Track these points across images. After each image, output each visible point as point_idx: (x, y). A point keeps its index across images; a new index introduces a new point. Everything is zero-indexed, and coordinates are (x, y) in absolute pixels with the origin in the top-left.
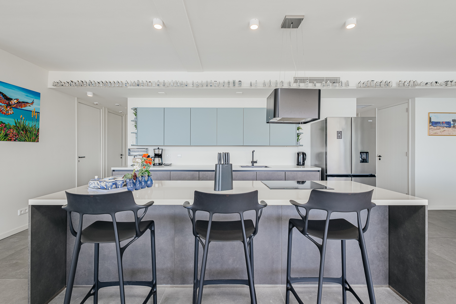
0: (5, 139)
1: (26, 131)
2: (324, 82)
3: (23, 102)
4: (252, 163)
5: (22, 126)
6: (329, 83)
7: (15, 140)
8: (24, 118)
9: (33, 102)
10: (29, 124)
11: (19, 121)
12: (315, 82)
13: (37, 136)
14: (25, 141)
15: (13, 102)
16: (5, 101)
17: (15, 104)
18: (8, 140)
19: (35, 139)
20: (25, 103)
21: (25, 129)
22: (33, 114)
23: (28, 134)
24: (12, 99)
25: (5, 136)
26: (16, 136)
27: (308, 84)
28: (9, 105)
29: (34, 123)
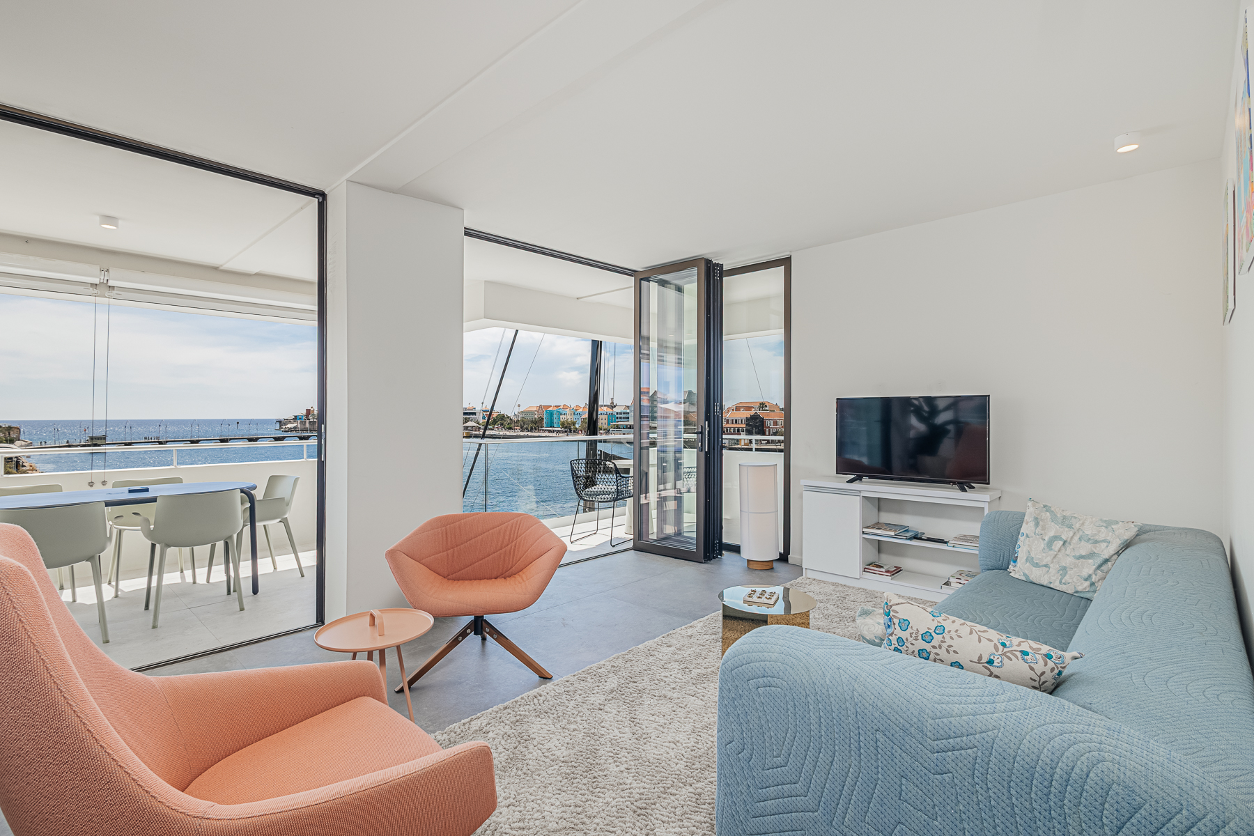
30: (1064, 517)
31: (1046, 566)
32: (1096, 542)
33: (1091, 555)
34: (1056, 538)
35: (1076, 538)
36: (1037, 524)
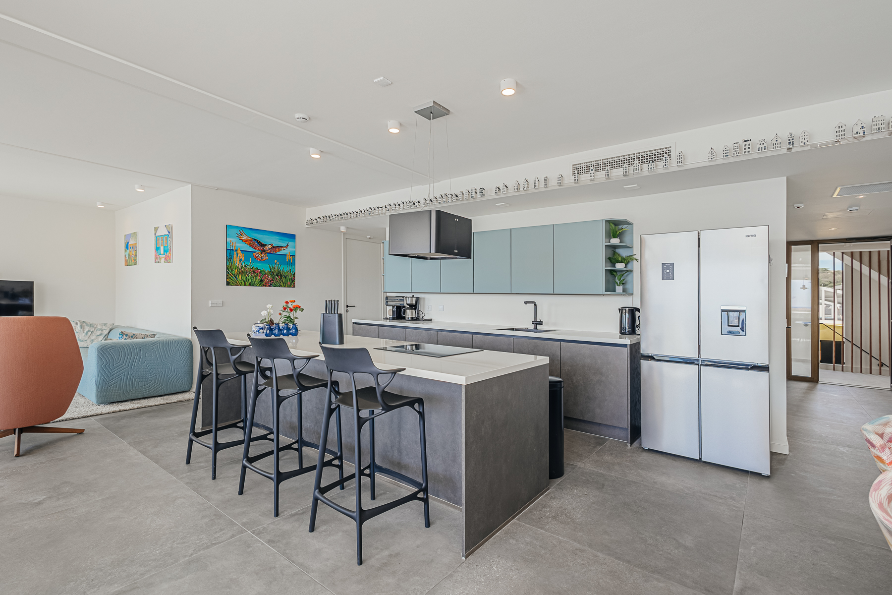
0: (260, 284)
1: (281, 276)
2: (625, 164)
3: (277, 247)
4: (533, 324)
5: (277, 272)
6: (638, 164)
7: (270, 286)
8: (278, 263)
9: (288, 245)
10: (284, 269)
11: (273, 266)
12: (606, 167)
13: (293, 281)
14: (280, 286)
15: (267, 248)
16: (260, 247)
17: (269, 249)
18: (264, 286)
19: (291, 284)
20: (280, 247)
21: (279, 274)
22: (288, 258)
23: (283, 279)
24: (266, 245)
25: (260, 281)
26: (270, 281)
27: (593, 175)
28: (263, 251)
29: (289, 268)
30: (91, 324)
31: (86, 341)
32: (102, 330)
33: (101, 334)
34: (89, 331)
35: (95, 330)
36: (81, 328)
